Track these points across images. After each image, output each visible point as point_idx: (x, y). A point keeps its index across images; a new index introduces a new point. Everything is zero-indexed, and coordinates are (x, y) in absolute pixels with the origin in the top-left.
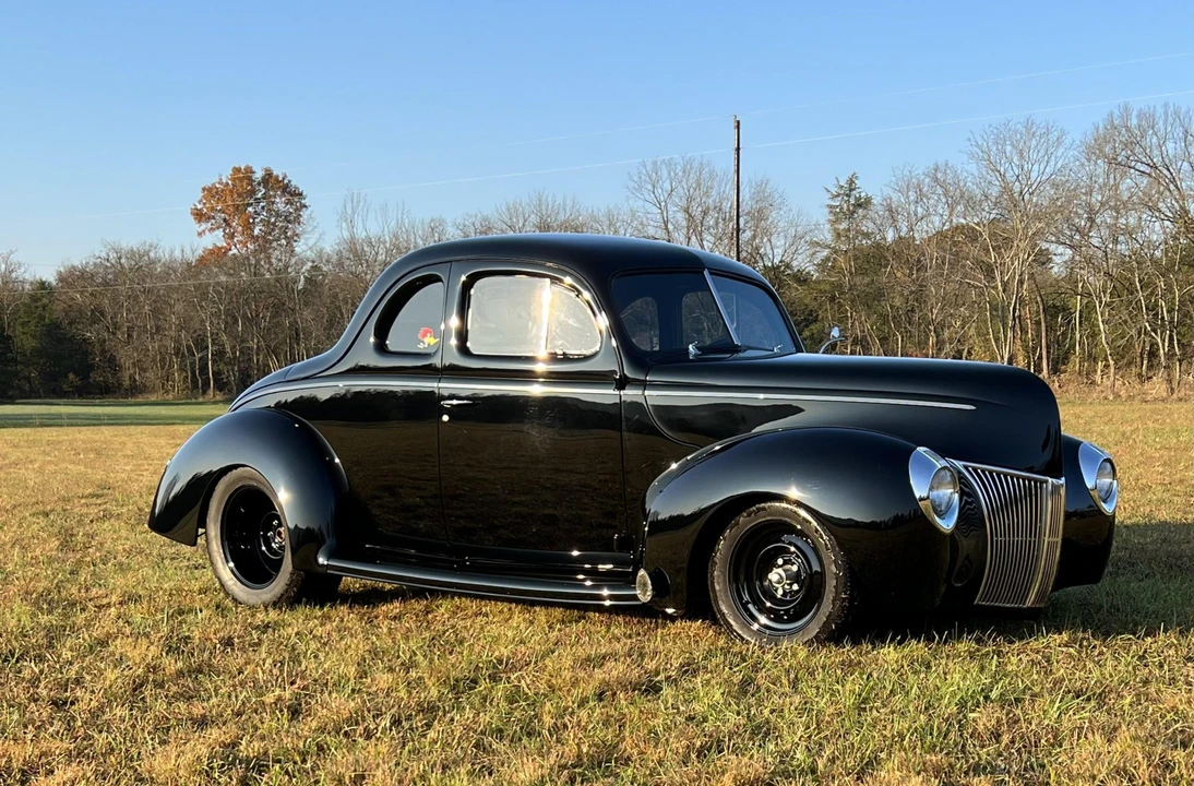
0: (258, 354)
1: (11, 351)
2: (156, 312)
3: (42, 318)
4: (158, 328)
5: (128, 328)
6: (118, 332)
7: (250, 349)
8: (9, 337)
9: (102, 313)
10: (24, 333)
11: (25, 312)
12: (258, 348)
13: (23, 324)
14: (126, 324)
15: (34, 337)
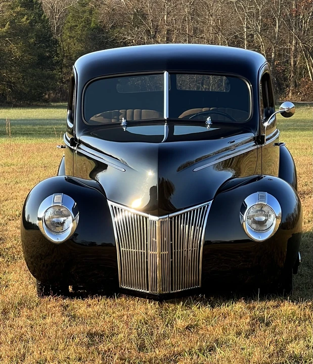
0: (295, 57)
1: (57, 55)
2: (195, 14)
3: (88, 22)
4: (195, 30)
5: (168, 30)
6: (158, 35)
7: (289, 50)
8: (56, 42)
9: (144, 16)
10: (70, 37)
11: (73, 16)
12: (296, 49)
13: (71, 29)
14: (166, 27)
15: (80, 41)
